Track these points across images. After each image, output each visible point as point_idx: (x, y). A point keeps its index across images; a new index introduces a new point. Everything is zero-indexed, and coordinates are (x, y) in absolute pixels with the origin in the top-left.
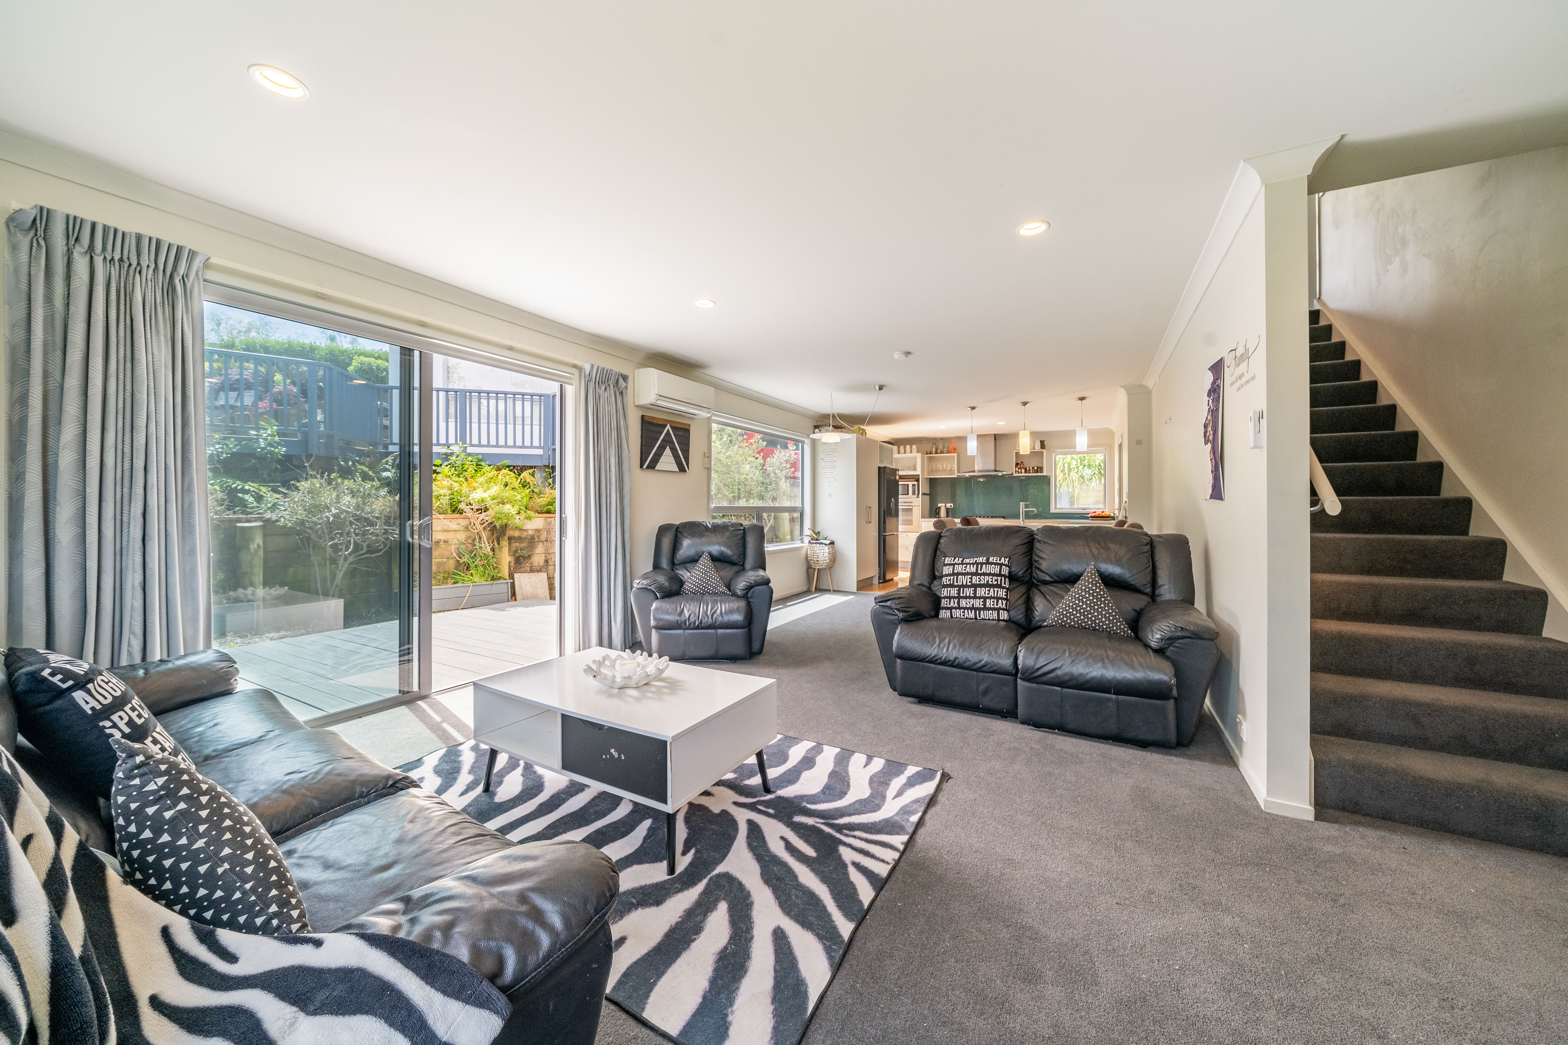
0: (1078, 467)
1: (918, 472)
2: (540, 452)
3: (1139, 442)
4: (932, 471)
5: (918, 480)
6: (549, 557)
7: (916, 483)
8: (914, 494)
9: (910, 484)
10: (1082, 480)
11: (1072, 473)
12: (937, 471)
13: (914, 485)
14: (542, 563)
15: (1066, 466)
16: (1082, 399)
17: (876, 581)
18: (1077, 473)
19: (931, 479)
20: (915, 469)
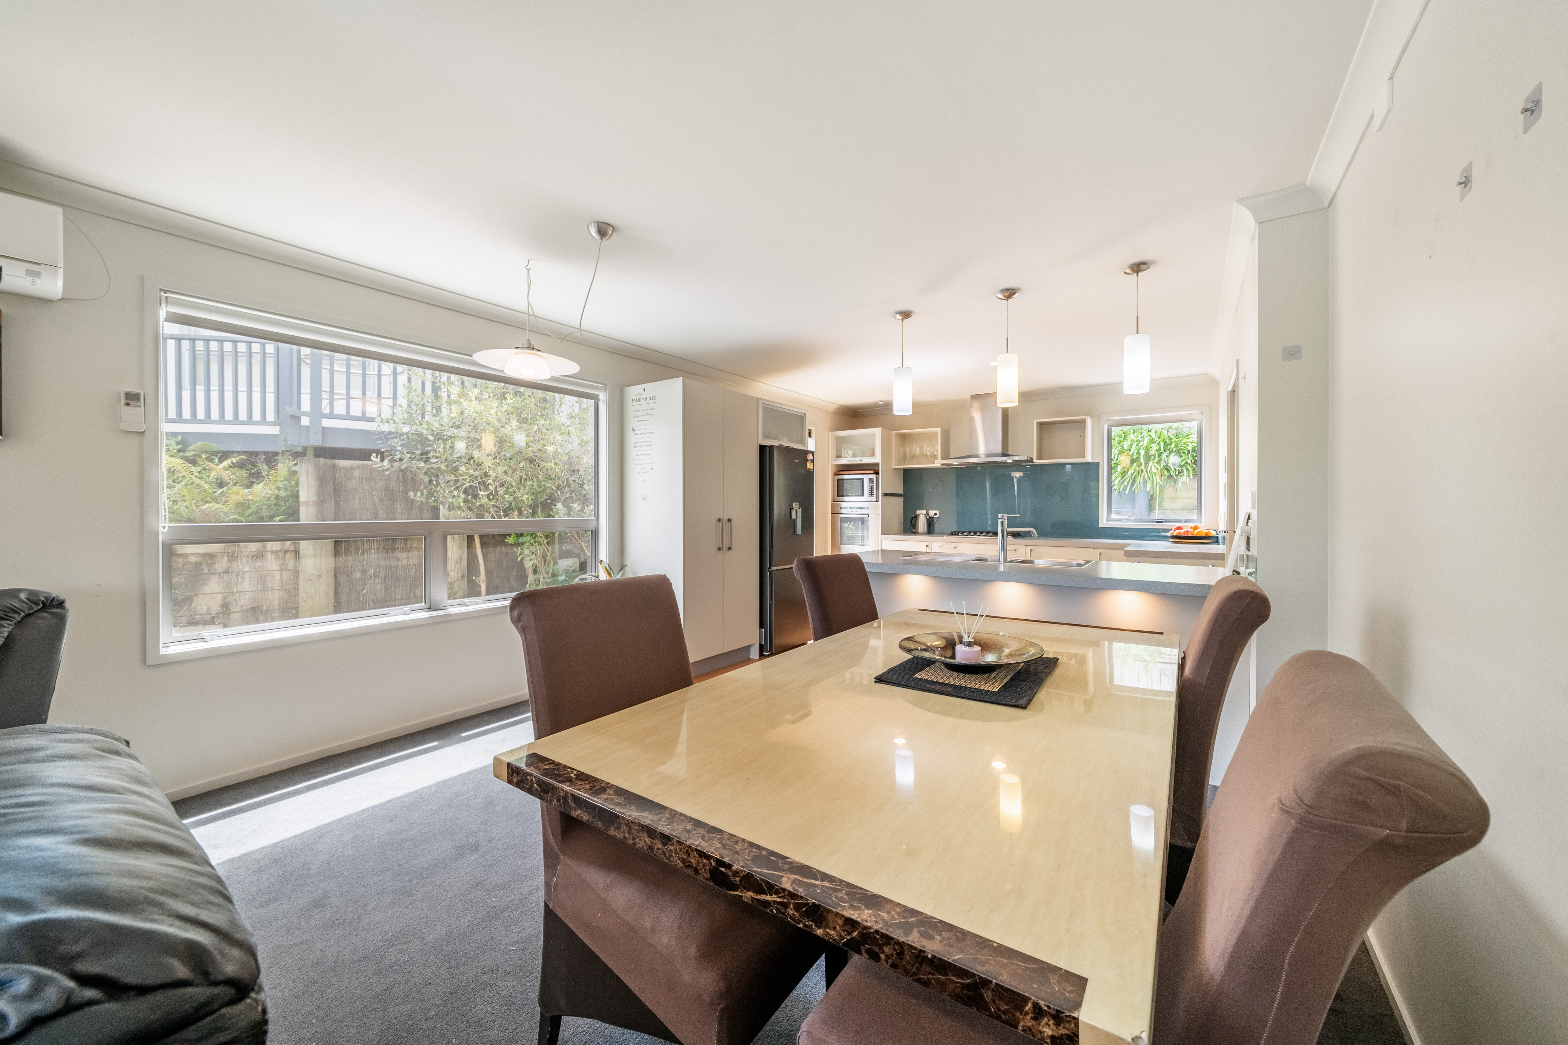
0: (1160, 455)
1: (877, 459)
2: (274, 430)
3: (1292, 353)
4: (905, 457)
5: (877, 473)
6: (230, 599)
7: (874, 476)
8: (871, 494)
9: (866, 478)
10: (1166, 473)
11: (1151, 464)
12: (913, 457)
13: (871, 480)
14: (216, 608)
15: (1142, 452)
16: (1138, 268)
17: (754, 653)
18: (1159, 462)
19: (906, 471)
20: (873, 455)
